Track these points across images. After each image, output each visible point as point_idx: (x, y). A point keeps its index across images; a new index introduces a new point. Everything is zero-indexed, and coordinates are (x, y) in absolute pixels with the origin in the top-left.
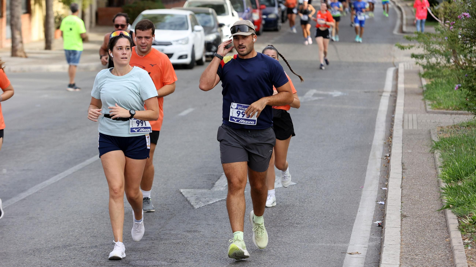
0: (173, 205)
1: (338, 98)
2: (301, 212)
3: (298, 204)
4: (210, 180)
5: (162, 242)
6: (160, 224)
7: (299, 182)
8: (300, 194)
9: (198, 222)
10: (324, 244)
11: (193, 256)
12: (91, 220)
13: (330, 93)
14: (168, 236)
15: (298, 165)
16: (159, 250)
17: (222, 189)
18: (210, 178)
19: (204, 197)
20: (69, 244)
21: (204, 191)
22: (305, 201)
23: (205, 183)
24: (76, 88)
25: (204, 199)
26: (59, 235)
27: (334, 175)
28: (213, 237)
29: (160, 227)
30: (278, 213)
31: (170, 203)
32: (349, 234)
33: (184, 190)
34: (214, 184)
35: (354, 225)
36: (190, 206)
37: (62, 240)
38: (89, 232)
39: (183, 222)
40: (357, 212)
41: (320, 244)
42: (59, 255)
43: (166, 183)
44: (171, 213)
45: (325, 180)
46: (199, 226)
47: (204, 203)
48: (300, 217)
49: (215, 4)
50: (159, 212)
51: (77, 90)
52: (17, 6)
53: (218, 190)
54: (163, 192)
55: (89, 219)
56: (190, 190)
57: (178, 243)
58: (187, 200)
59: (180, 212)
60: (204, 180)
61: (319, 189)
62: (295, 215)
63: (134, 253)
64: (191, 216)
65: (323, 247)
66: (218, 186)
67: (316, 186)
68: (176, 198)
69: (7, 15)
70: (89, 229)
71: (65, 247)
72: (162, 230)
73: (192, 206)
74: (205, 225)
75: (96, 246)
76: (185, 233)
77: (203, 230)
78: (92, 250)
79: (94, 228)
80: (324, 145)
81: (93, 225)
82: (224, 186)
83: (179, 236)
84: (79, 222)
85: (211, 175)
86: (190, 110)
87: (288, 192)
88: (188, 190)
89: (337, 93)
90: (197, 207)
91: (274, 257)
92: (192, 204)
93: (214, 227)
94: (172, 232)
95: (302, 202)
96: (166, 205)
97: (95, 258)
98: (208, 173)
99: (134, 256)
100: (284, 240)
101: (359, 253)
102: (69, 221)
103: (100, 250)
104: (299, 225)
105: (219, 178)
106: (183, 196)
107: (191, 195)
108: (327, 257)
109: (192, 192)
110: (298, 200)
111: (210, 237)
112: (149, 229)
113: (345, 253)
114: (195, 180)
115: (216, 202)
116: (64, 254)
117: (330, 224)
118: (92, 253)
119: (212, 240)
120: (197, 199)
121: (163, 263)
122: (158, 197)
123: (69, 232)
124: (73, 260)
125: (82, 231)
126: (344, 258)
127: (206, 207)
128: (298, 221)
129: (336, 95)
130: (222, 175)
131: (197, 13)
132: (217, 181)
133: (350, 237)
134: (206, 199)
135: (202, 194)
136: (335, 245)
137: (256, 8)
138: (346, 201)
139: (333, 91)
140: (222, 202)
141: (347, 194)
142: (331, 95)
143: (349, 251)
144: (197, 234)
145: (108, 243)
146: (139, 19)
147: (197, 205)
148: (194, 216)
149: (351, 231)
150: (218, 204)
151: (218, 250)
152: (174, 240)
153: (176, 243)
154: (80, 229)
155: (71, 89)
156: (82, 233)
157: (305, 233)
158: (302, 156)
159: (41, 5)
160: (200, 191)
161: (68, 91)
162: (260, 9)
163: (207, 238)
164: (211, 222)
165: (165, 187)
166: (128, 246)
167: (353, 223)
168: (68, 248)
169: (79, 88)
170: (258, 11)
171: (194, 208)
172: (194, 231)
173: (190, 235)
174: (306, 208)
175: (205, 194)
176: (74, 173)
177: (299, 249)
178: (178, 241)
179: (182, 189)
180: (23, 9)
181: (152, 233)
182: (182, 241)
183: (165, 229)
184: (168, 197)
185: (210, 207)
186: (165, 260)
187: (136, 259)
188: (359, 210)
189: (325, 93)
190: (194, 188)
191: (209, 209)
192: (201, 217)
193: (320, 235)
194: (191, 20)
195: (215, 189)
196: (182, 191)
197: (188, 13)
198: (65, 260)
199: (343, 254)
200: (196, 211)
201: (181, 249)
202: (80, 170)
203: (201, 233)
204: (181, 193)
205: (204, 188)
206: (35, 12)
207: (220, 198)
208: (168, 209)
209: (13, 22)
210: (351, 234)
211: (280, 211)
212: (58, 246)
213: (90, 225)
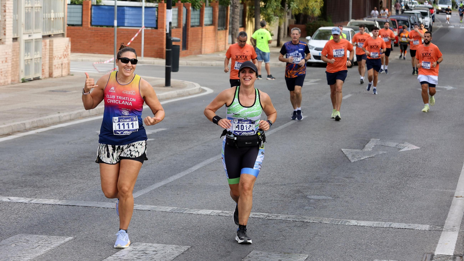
0: (337, 159)
1: (450, 91)
2: (423, 167)
3: (422, 162)
4: (362, 143)
5: (329, 184)
6: (327, 172)
7: (422, 147)
8: (423, 155)
9: (353, 172)
10: (438, 190)
11: (350, 194)
12: (281, 167)
13: (445, 87)
14: (333, 180)
15: (422, 136)
16: (327, 189)
17: (370, 150)
18: (362, 142)
19: (358, 154)
20: (267, 182)
21: (357, 150)
22: (426, 160)
23: (359, 145)
24: (272, 78)
25: (358, 156)
26: (261, 176)
27: (447, 143)
28: (363, 182)
29: (327, 173)
30: (407, 167)
31: (335, 158)
32: (456, 184)
33: (344, 149)
34: (364, 146)
35: (460, 178)
36: (348, 161)
37: (262, 179)
38: (280, 175)
39: (343, 171)
40: (462, 169)
41: (436, 190)
42: (260, 189)
43: (332, 144)
44: (335, 165)
45: (440, 146)
46: (354, 174)
47: (357, 158)
48: (423, 171)
49: (368, 24)
50: (327, 164)
51: (273, 79)
52: (236, 22)
53: (367, 150)
54: (330, 150)
55: (280, 166)
56: (348, 149)
57: (340, 185)
58: (346, 156)
59: (341, 164)
60: (358, 143)
61: (436, 152)
62: (419, 169)
63: (310, 190)
64: (349, 167)
65: (438, 192)
66: (368, 148)
67: (434, 150)
68: (339, 154)
69: (229, 28)
70: (280, 173)
71: (264, 184)
72: (329, 176)
73: (350, 160)
74: (358, 174)
75: (285, 184)
76: (344, 178)
77: (356, 177)
78: (282, 187)
79: (284, 172)
80: (440, 123)
81: (283, 170)
82: (372, 148)
83: (340, 180)
84: (273, 168)
85: (363, 140)
86: (350, 95)
87: (415, 154)
88: (347, 149)
89: (449, 88)
90: (352, 161)
91: (404, 197)
92: (349, 159)
93: (364, 175)
94: (336, 177)
95: (425, 161)
96: (332, 159)
97: (284, 192)
98: (361, 139)
99: (310, 192)
100: (411, 186)
101: (462, 196)
102: (267, 167)
103: (288, 187)
104: (421, 176)
105: (368, 142)
106: (344, 153)
107: (349, 153)
108: (440, 199)
109: (350, 151)
110: (421, 159)
111: (361, 182)
112: (321, 175)
113: (453, 196)
114: (351, 143)
115: (366, 158)
116: (264, 189)
117: (443, 176)
118: (282, 189)
119: (362, 184)
120: (353, 156)
121: (329, 198)
122: (327, 154)
123: (267, 174)
124: (269, 193)
125: (276, 174)
126: (452, 200)
127: (359, 161)
128: (421, 174)
129: (449, 89)
130: (370, 140)
131: (356, 30)
132: (367, 144)
133: (456, 186)
134: (359, 156)
135: (356, 153)
136: (446, 190)
137: (396, 28)
138: (454, 161)
139: (447, 86)
140: (369, 159)
141: (455, 156)
142: (446, 89)
143: (455, 195)
144: (352, 179)
145: (293, 183)
146: (317, 33)
147: (353, 160)
148: (351, 167)
149: (458, 181)
150: (367, 160)
151: (366, 190)
152: (337, 182)
153: (338, 185)
154: (274, 173)
155: (269, 79)
156: (276, 175)
157: (426, 182)
158: (425, 130)
159: (252, 21)
160: (355, 150)
161: (267, 79)
162: (399, 29)
163: (359, 182)
164: (362, 172)
165: (331, 147)
166: (306, 185)
167: (459, 176)
168: (266, 185)
169: (274, 78)
170: (397, 30)
171: (350, 162)
172: (351, 178)
173: (348, 180)
174: (427, 165)
175: (358, 153)
176: (270, 135)
177: (421, 192)
178: (339, 183)
179: (343, 148)
180: (240, 24)
181: (322, 177)
182: (342, 183)
183: (331, 175)
184: (333, 153)
185: (361, 161)
186: (331, 196)
187: (311, 194)
188: (463, 168)
189: (442, 87)
190: (351, 148)
191: (361, 163)
192: (355, 168)
193: (436, 183)
194: (351, 34)
195: (365, 150)
196: (343, 150)
197: (350, 30)
198: (264, 192)
199: (452, 197)
200: (352, 164)
201: (341, 189)
202: (275, 133)
203: (355, 179)
204: (342, 151)
205: (357, 148)
206: (248, 26)
207: (369, 156)
208: (333, 162)
209: (233, 33)
210: (457, 184)
211: (409, 166)
212: (260, 183)
213: (281, 170)
